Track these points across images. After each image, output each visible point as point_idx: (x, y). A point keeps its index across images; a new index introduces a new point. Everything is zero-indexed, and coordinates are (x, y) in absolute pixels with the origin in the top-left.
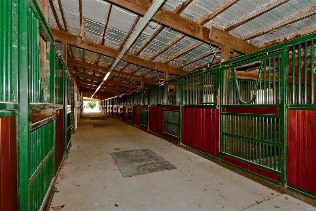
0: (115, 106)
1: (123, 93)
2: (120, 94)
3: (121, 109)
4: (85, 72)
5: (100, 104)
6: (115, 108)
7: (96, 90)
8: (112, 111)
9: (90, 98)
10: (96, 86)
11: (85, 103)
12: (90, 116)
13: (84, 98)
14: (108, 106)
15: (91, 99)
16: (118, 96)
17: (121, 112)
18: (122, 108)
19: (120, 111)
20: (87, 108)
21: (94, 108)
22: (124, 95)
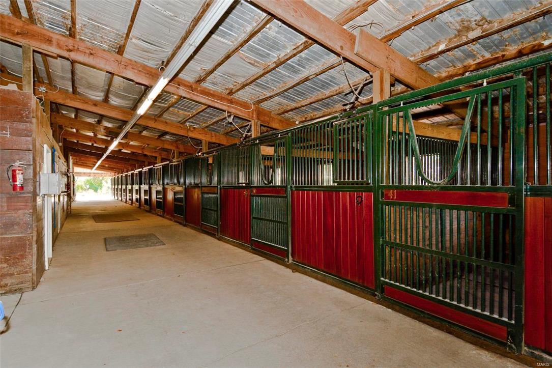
0: (145, 187)
1: (163, 160)
2: (145, 167)
3: (158, 192)
4: (78, 90)
5: (116, 182)
6: (145, 191)
7: (106, 148)
8: (138, 196)
9: (92, 169)
10: (109, 139)
11: (80, 181)
12: (91, 212)
13: (78, 169)
14: (129, 187)
15: (94, 170)
16: (152, 166)
17: (159, 198)
18: (161, 191)
19: (156, 196)
20: (85, 190)
21: (99, 191)
22: (164, 165)
